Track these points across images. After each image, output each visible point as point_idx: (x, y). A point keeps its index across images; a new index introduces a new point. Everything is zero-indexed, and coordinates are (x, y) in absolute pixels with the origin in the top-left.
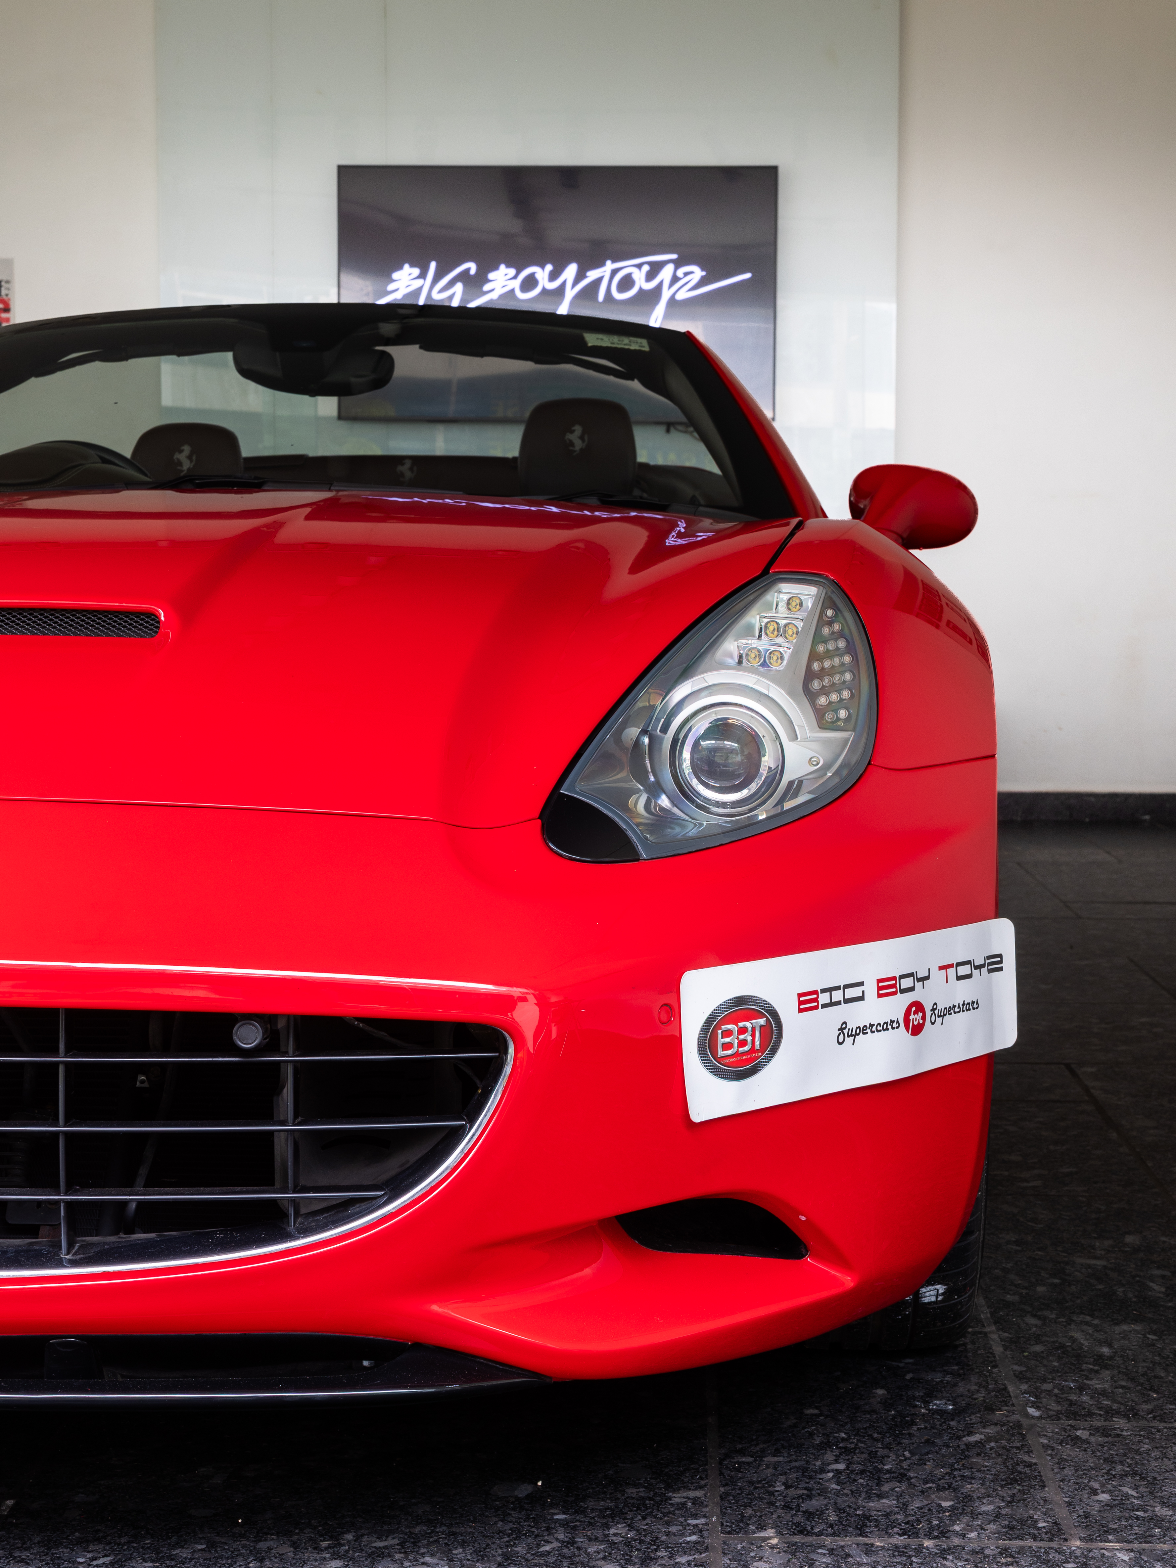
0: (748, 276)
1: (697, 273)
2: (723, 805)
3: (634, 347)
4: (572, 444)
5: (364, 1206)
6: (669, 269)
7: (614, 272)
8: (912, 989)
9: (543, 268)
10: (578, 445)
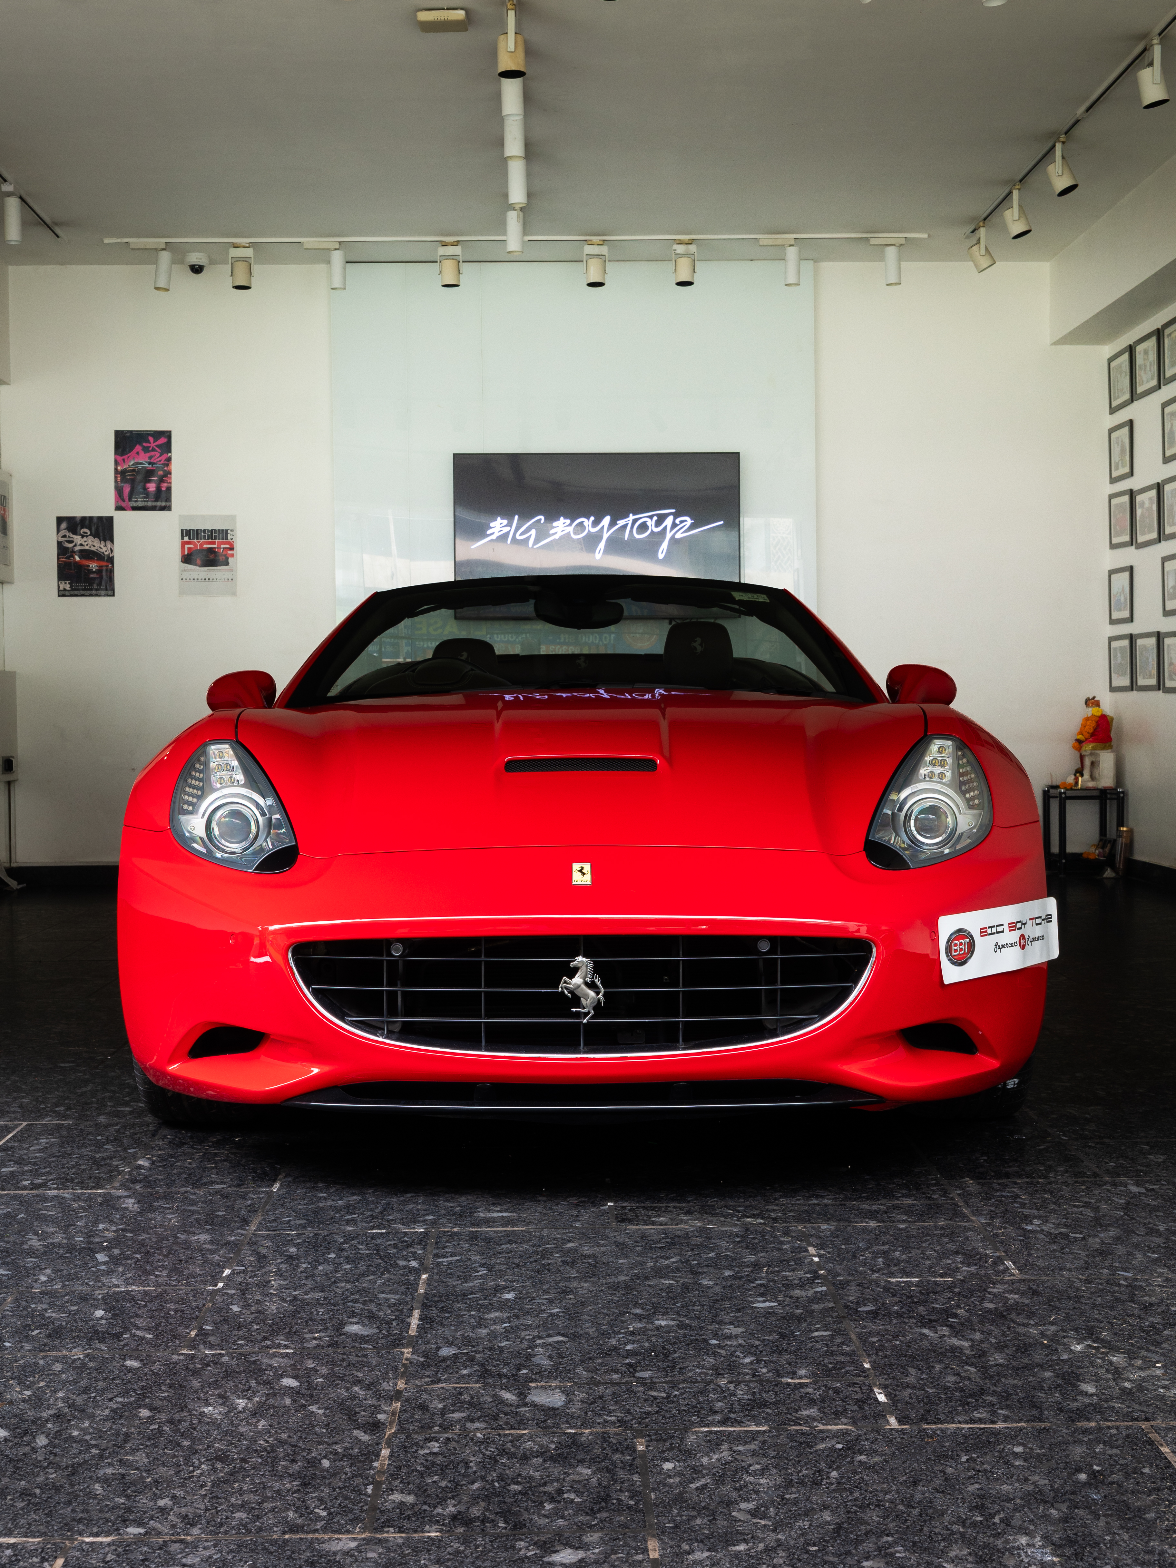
0: (722, 522)
1: (689, 521)
2: (930, 845)
3: (761, 600)
4: (695, 648)
5: (807, 1022)
6: (670, 519)
7: (635, 521)
8: (1020, 928)
9: (588, 519)
10: (699, 649)
